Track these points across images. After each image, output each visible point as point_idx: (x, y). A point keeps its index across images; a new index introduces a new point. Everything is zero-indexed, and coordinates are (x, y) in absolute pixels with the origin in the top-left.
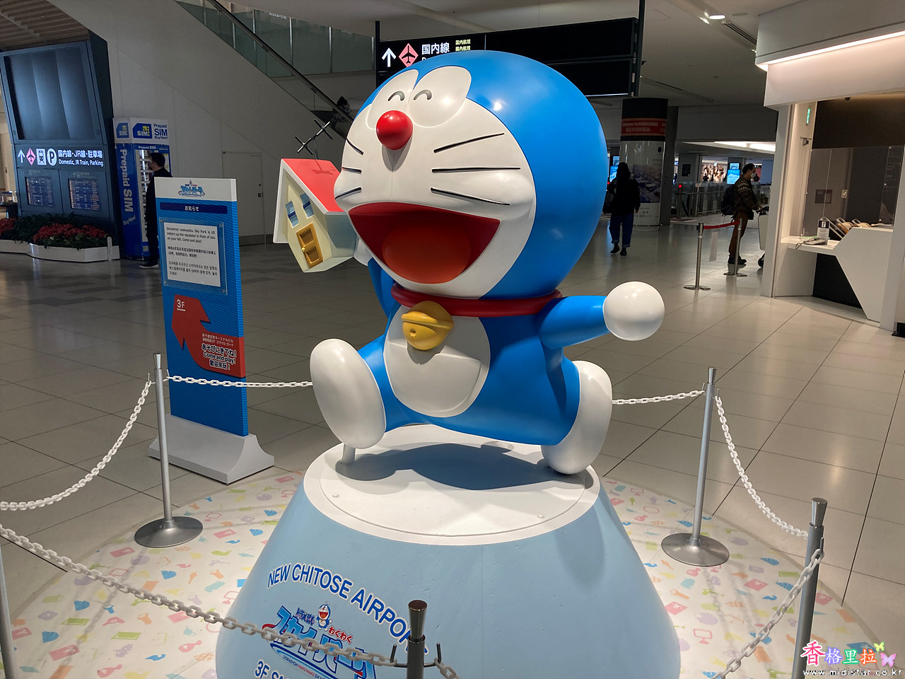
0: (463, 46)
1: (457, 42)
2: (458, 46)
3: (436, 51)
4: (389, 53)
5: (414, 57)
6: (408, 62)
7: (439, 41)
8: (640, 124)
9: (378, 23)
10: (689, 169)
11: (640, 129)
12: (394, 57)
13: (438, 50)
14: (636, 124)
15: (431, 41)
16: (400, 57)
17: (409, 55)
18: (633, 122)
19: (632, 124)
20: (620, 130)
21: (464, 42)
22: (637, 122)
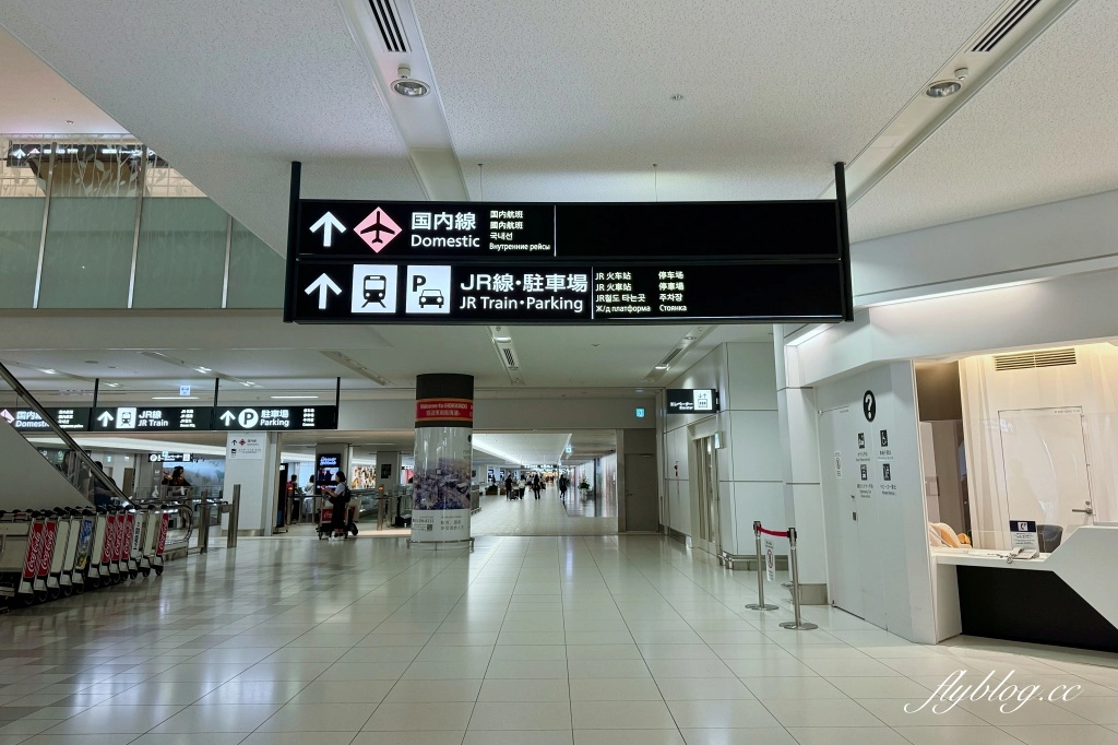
0: (506, 220)
1: (494, 214)
2: (494, 219)
3: (443, 226)
4: (328, 223)
5: (393, 232)
6: (377, 240)
7: (454, 208)
8: (449, 406)
9: (296, 167)
10: (390, 470)
11: (446, 413)
12: (342, 229)
13: (451, 224)
14: (441, 406)
15: (435, 208)
16: (358, 230)
17: (378, 227)
18: (437, 403)
19: (435, 406)
20: (415, 415)
21: (510, 214)
22: (443, 403)
